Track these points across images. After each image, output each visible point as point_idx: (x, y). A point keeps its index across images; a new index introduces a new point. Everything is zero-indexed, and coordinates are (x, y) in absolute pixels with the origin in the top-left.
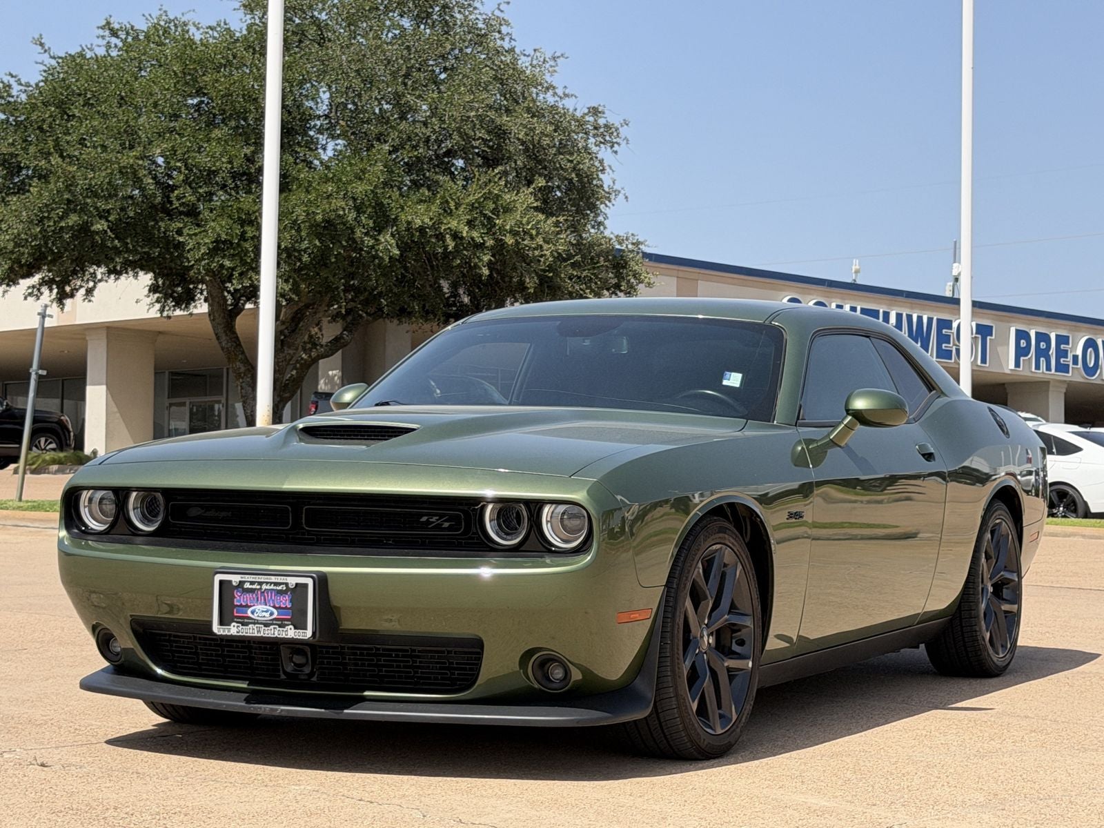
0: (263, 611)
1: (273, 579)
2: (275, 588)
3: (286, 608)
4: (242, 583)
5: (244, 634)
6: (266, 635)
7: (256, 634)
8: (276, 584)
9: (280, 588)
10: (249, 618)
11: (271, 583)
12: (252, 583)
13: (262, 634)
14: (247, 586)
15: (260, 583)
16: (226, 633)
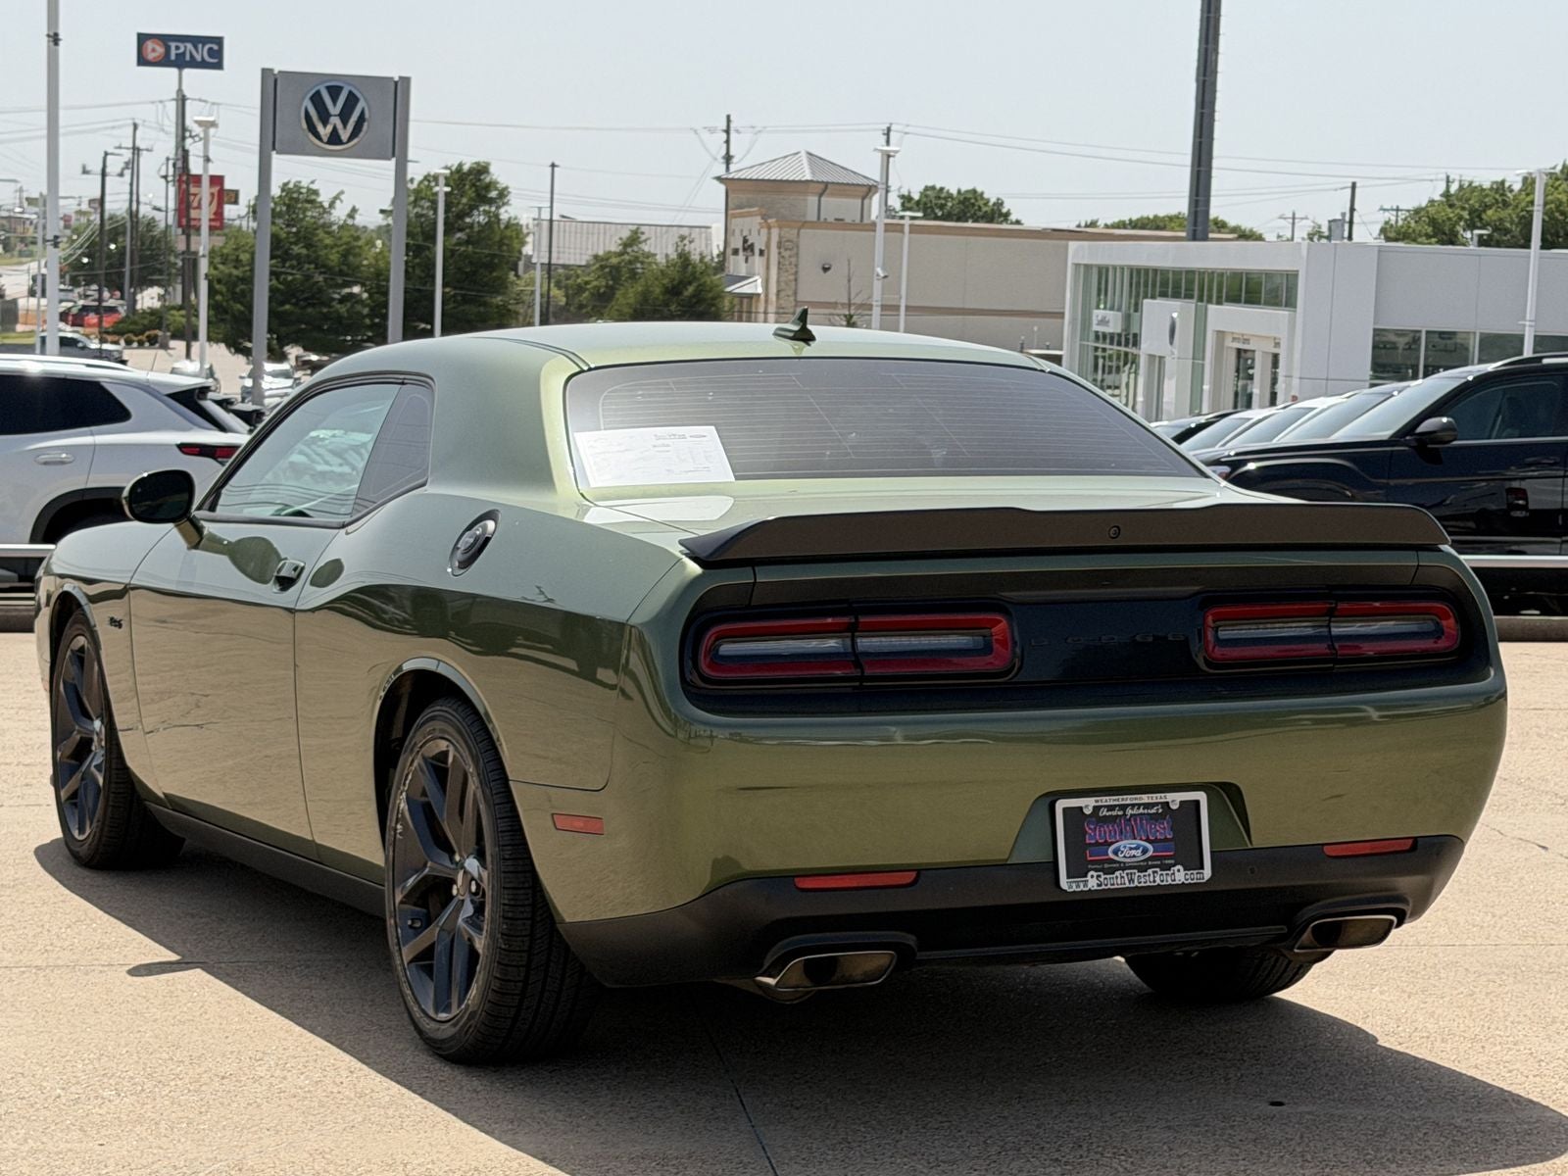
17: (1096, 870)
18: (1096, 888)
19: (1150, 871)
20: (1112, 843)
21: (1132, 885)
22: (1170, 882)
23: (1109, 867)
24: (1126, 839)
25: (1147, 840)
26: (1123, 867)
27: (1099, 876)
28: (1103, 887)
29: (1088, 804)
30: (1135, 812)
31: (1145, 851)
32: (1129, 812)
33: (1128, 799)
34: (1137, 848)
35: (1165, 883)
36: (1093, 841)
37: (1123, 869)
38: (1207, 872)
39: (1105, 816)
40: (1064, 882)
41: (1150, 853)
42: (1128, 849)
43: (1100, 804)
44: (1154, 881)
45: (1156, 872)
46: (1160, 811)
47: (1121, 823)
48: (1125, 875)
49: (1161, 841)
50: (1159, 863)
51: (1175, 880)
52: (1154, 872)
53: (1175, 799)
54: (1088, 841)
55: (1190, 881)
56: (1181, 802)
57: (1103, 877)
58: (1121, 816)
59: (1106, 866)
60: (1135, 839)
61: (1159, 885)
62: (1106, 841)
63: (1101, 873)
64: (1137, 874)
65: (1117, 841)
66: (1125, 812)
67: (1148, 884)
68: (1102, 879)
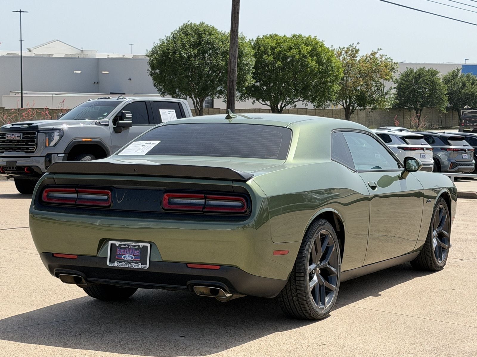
17: (117, 261)
18: (117, 266)
19: (132, 264)
20: (124, 255)
21: (126, 267)
22: (137, 267)
23: (121, 261)
24: (128, 254)
25: (133, 255)
26: (125, 261)
27: (118, 263)
28: (118, 266)
29: (117, 243)
30: (131, 247)
31: (132, 258)
32: (130, 247)
33: (129, 243)
34: (130, 257)
35: (135, 267)
36: (118, 253)
37: (125, 262)
38: (147, 266)
39: (123, 247)
40: (108, 263)
41: (133, 259)
42: (128, 257)
43: (121, 244)
44: (133, 267)
45: (134, 264)
46: (138, 248)
47: (127, 249)
48: (125, 264)
49: (137, 256)
50: (135, 262)
51: (138, 267)
52: (133, 264)
53: (141, 245)
54: (117, 253)
55: (142, 268)
56: (143, 246)
57: (119, 263)
58: (127, 248)
59: (121, 260)
60: (130, 254)
61: (134, 268)
62: (122, 254)
63: (118, 262)
64: (128, 264)
65: (125, 254)
66: (129, 247)
67: (131, 267)
68: (118, 264)
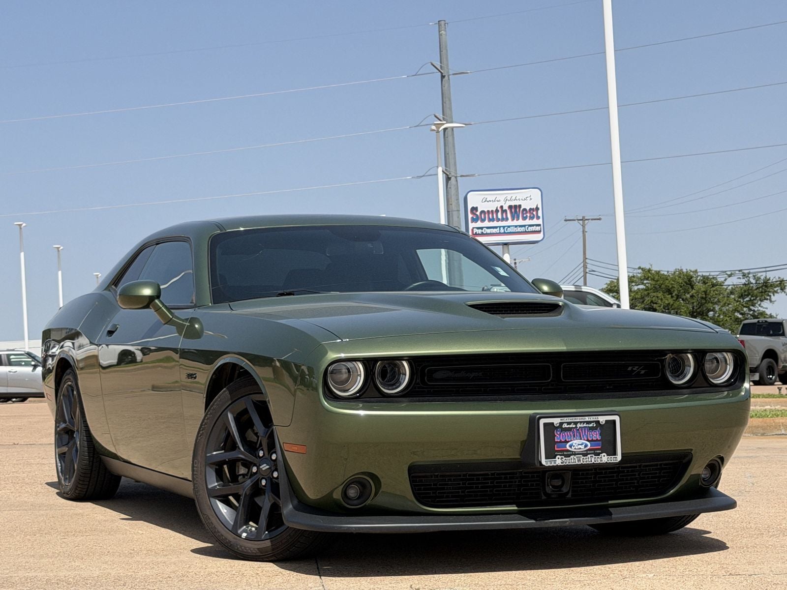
0: (579, 445)
1: (587, 419)
2: (587, 425)
3: (597, 440)
4: (561, 424)
5: (567, 463)
6: (585, 463)
7: (577, 463)
8: (588, 422)
9: (591, 425)
10: (568, 451)
11: (584, 422)
12: (569, 423)
13: (582, 462)
14: (565, 426)
15: (576, 423)
16: (553, 464)
